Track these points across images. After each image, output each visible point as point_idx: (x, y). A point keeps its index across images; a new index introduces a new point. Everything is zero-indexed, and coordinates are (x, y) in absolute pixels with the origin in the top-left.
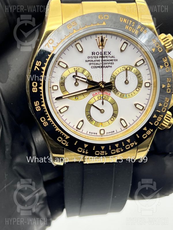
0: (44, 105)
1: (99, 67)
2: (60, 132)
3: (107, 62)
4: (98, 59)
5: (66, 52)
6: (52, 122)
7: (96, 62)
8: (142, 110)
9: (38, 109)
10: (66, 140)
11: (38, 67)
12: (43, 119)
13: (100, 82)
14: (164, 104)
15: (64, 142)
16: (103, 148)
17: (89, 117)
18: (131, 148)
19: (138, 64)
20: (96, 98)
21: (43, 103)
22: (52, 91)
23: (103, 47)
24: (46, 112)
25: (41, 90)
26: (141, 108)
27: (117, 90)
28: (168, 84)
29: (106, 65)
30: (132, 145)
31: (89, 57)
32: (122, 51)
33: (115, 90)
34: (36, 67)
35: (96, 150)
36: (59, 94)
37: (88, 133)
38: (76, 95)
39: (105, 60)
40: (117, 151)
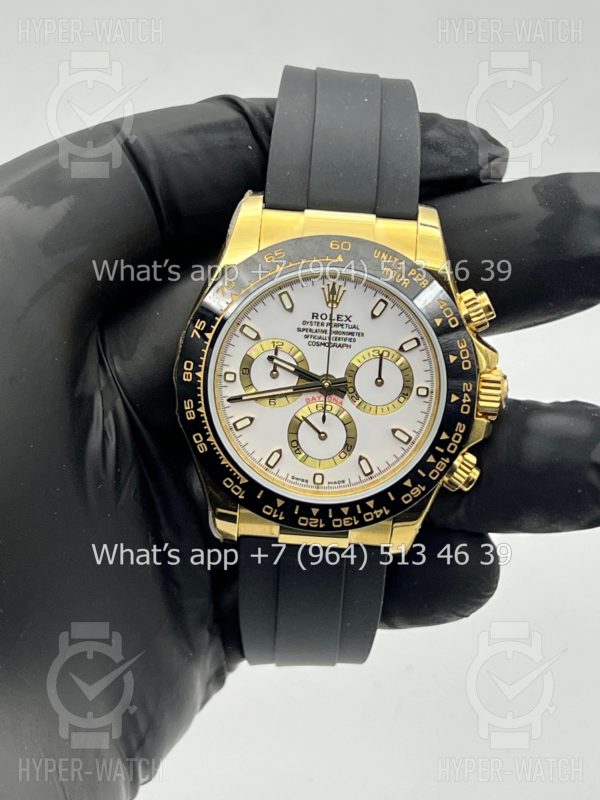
0: (202, 410)
1: (324, 344)
2: (230, 468)
3: (341, 336)
4: (324, 328)
5: (260, 307)
6: (214, 446)
7: (318, 334)
8: (406, 443)
9: (191, 416)
10: (241, 486)
11: (199, 331)
12: (198, 438)
13: (323, 376)
14: (454, 436)
15: (236, 490)
16: (315, 511)
17: (295, 444)
18: (376, 520)
19: (406, 348)
20: (312, 406)
21: (200, 405)
22: (224, 383)
23: (335, 306)
24: (205, 424)
25: (199, 379)
26: (406, 439)
27: (357, 395)
28: (466, 395)
29: (338, 342)
30: (378, 513)
31: (305, 323)
32: (374, 316)
33: (354, 394)
34: (195, 331)
35: (300, 514)
36: (237, 390)
37: (290, 478)
38: (272, 397)
39: (337, 333)
40: (346, 522)
